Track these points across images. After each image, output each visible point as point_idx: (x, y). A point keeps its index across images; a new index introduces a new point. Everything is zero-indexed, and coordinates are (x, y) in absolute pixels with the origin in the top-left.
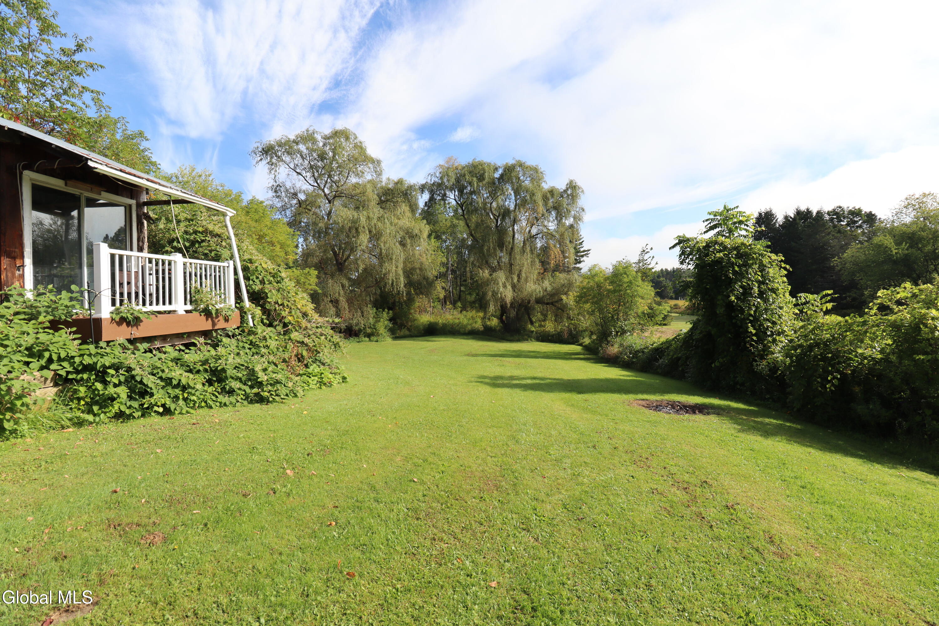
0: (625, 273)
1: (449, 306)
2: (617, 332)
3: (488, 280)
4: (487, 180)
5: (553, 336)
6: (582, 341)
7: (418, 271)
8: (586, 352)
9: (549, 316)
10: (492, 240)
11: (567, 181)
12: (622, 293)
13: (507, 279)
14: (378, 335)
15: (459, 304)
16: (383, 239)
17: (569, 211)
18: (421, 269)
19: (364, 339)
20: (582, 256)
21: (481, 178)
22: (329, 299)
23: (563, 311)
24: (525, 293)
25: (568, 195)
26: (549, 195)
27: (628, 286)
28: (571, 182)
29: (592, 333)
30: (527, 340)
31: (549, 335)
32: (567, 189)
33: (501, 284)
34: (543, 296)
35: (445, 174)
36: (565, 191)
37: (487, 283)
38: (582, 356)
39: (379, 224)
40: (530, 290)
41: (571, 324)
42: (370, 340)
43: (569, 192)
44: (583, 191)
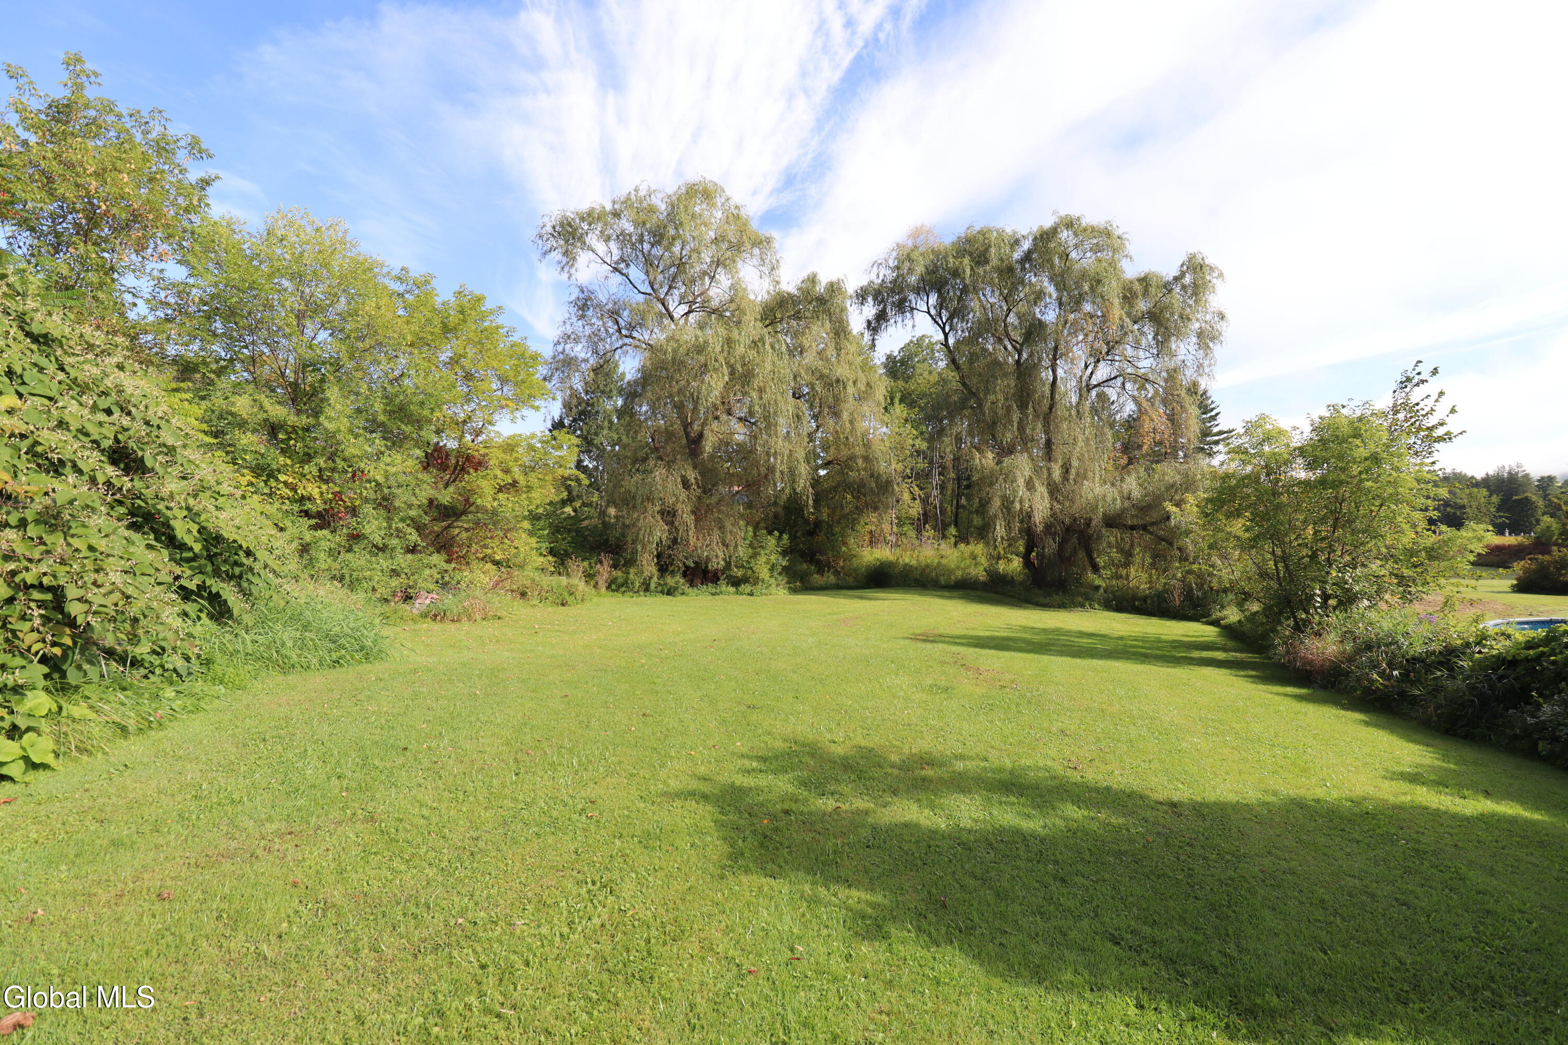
0: (1357, 435)
1: (929, 532)
2: (1326, 597)
3: (992, 473)
4: (994, 261)
5: (1144, 599)
6: (1216, 615)
7: (860, 462)
8: (1230, 644)
9: (1137, 559)
10: (1004, 386)
11: (1183, 258)
12: (1345, 491)
13: (1037, 470)
14: (756, 581)
15: (953, 530)
16: (756, 383)
17: (1186, 319)
18: (866, 459)
19: (724, 588)
20: (1217, 443)
21: (981, 258)
22: (658, 508)
23: (1171, 544)
24: (1080, 503)
25: (1184, 287)
26: (1137, 287)
27: (1367, 471)
28: (1192, 258)
29: (1247, 596)
30: (1083, 606)
31: (1134, 598)
32: (1183, 274)
33: (1021, 481)
34: (1123, 510)
35: (906, 258)
36: (1176, 279)
37: (990, 480)
38: (1220, 655)
39: (752, 354)
40: (1090, 496)
41: (1190, 572)
42: (737, 593)
43: (1188, 279)
44: (1221, 275)
